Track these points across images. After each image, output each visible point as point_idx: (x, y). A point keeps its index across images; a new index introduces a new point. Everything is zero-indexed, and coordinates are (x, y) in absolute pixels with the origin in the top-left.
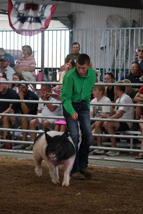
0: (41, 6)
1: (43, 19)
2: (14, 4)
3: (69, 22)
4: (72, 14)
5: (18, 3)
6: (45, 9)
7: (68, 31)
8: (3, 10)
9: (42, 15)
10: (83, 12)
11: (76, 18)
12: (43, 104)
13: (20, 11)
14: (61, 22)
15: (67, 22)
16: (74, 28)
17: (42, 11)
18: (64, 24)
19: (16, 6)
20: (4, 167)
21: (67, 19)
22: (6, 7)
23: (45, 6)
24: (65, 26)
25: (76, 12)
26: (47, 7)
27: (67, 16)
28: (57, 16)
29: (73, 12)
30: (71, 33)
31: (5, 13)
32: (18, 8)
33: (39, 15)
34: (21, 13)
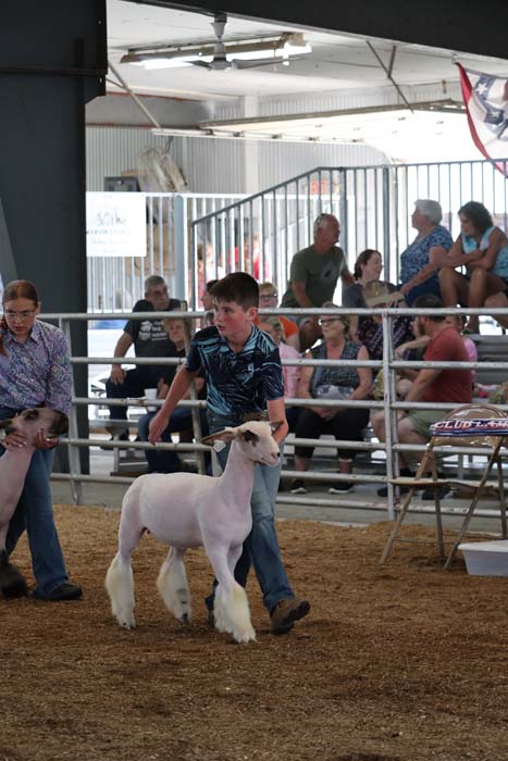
34: (495, 110)
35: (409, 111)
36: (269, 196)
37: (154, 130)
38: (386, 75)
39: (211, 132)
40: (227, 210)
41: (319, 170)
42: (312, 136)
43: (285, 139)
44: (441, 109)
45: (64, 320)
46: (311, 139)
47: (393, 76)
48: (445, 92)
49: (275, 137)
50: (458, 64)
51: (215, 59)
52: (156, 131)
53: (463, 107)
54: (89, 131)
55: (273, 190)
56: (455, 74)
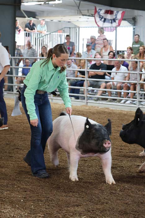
0: (115, 12)
1: (117, 19)
2: (97, 10)
3: (133, 22)
4: (135, 17)
5: (101, 10)
6: (117, 14)
7: (132, 27)
8: (92, 15)
9: (116, 17)
10: (142, 16)
11: (137, 20)
12: (115, 73)
13: (102, 14)
14: (128, 22)
15: (132, 22)
16: (136, 25)
17: (116, 15)
18: (130, 23)
19: (99, 11)
20: (90, 112)
21: (132, 20)
22: (93, 12)
23: (118, 12)
24: (131, 25)
25: (137, 16)
26: (119, 12)
27: (132, 18)
28: (126, 18)
29: (135, 16)
30: (134, 29)
31: (93, 16)
32: (100, 12)
33: (114, 17)
34: (102, 16)
35: (82, 16)
36: (54, 33)
37: (26, 18)
38: (77, 8)
39: (38, 19)
40: (45, 35)
41: (65, 28)
42: (60, 20)
43: (54, 21)
44: (89, 16)
45: (14, 58)
46: (59, 21)
47: (79, 8)
48: (88, 12)
49: (52, 20)
50: (95, 6)
51: (44, 3)
52: (27, 18)
53: (94, 16)
54: (17, 18)
55: (55, 32)
56: (94, 8)
